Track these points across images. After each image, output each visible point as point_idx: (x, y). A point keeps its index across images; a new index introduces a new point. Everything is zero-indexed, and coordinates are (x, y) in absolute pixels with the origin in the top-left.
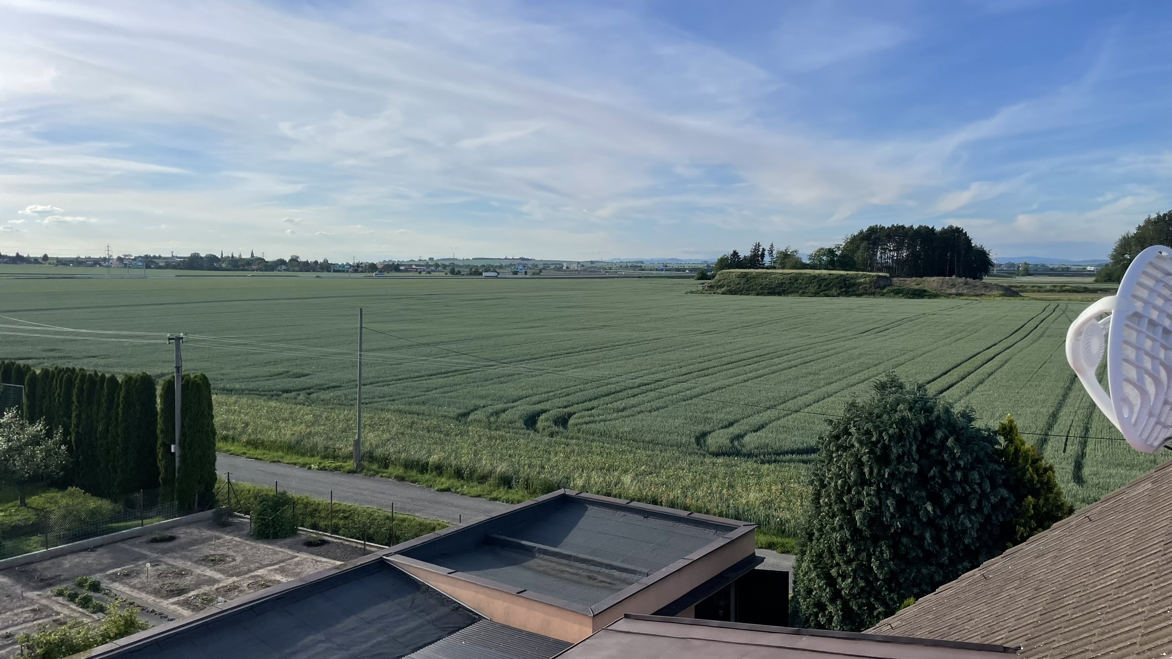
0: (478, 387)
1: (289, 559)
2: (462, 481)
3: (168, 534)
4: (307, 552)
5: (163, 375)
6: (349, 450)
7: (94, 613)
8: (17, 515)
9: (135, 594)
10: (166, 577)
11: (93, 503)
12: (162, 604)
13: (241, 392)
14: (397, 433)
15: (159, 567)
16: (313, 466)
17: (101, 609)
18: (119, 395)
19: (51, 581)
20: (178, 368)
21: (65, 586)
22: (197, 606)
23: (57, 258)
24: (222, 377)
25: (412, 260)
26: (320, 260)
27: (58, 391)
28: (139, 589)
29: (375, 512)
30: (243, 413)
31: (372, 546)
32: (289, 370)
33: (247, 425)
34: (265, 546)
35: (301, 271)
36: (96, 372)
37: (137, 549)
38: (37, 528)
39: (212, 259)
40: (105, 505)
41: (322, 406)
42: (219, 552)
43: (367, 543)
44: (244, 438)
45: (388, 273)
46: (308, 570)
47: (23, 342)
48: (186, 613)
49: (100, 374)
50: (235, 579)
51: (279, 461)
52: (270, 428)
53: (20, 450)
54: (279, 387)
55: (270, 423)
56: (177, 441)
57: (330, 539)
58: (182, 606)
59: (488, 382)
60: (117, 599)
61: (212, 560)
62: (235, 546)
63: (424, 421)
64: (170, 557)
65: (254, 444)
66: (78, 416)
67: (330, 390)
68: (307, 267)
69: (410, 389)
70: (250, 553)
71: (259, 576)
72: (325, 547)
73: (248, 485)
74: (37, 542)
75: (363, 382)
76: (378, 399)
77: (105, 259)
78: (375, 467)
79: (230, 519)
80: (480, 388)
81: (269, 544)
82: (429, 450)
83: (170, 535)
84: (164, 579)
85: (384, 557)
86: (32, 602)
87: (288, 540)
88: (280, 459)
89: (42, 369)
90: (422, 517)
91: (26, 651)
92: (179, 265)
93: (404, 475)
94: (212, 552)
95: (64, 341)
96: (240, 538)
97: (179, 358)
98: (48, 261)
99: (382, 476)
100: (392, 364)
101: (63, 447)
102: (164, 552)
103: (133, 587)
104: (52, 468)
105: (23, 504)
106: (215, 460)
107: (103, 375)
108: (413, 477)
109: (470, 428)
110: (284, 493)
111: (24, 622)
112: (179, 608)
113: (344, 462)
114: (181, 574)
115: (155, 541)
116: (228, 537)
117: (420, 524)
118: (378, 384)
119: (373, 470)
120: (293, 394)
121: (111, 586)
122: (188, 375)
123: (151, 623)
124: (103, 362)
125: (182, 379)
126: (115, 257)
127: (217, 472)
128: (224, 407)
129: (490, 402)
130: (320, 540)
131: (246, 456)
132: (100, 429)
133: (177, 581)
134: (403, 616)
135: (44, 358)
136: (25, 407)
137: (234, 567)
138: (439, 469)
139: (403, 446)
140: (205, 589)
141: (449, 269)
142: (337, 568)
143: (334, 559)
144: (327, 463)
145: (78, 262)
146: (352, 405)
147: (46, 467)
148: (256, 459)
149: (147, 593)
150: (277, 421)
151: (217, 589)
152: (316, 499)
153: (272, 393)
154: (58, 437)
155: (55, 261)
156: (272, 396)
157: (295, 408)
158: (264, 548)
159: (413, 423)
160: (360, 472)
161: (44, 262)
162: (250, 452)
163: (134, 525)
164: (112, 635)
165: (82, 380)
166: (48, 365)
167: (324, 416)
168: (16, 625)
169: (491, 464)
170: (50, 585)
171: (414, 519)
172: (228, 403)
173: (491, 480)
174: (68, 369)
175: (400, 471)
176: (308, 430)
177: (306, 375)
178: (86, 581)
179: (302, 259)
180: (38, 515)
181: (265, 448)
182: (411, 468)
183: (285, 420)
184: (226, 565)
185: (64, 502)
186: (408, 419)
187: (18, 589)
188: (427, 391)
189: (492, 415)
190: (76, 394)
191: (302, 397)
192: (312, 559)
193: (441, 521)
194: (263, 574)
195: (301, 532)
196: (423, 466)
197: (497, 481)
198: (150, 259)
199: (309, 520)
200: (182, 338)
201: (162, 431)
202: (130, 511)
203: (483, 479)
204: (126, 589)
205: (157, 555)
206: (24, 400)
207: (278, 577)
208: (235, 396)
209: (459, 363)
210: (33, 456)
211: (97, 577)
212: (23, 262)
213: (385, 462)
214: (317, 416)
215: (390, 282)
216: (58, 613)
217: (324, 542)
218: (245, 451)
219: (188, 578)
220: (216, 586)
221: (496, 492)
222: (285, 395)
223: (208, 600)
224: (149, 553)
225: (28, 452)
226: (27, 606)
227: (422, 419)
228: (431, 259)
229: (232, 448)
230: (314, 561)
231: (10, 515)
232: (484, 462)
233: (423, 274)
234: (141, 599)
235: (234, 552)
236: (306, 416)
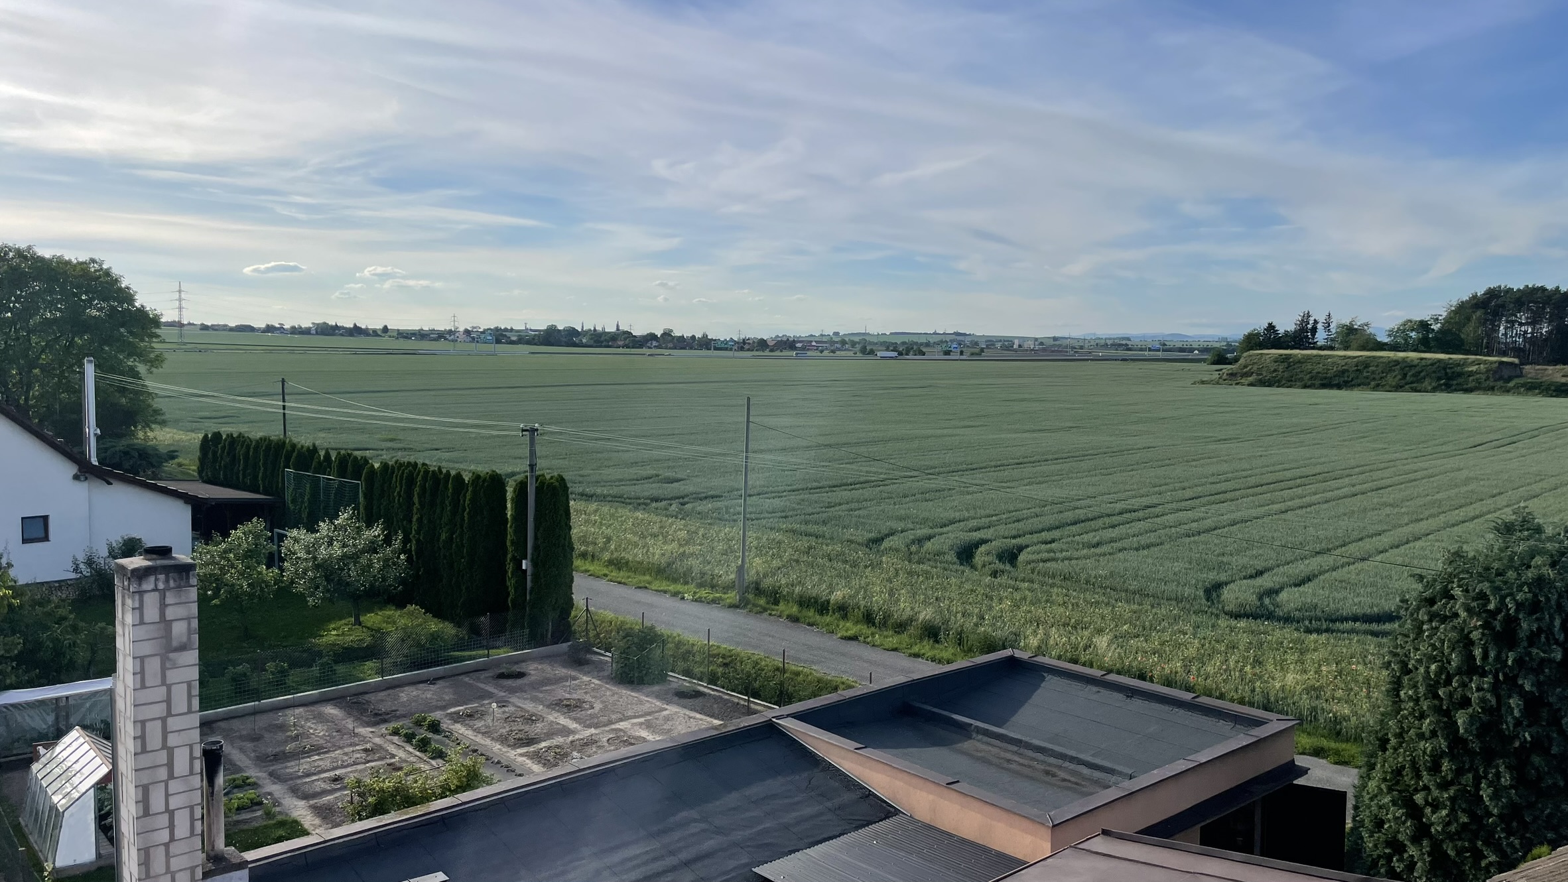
0: (895, 504)
1: (657, 712)
2: (873, 629)
3: (516, 668)
4: (678, 704)
5: (513, 474)
6: (730, 577)
7: (433, 758)
8: (351, 635)
9: (479, 739)
10: (514, 721)
11: (434, 625)
12: (508, 754)
13: (602, 498)
14: (791, 559)
15: (506, 709)
16: (686, 595)
17: (440, 755)
18: (465, 496)
19: (386, 717)
20: (532, 466)
21: (401, 724)
22: (549, 760)
23: (398, 330)
24: (581, 479)
25: (811, 336)
26: (699, 335)
27: (398, 489)
28: (483, 734)
29: (761, 659)
30: (605, 524)
31: (757, 704)
32: (660, 473)
33: (609, 539)
34: (629, 693)
35: (676, 349)
36: (440, 468)
37: (482, 686)
38: (371, 651)
39: (572, 332)
40: (448, 629)
41: (699, 520)
42: (575, 696)
43: (751, 699)
44: (606, 556)
45: (781, 351)
46: (680, 728)
47: (362, 430)
48: (537, 768)
49: (444, 471)
50: (593, 731)
51: (646, 588)
52: (636, 545)
53: (355, 557)
54: (646, 494)
55: (636, 539)
56: (529, 556)
57: (706, 690)
58: (532, 759)
59: (908, 499)
60: (459, 744)
61: (567, 706)
62: (594, 689)
63: (824, 546)
64: (519, 698)
65: (617, 564)
66: (420, 520)
67: (708, 500)
68: (683, 343)
69: (807, 503)
70: (611, 700)
71: (621, 730)
72: (701, 699)
73: (609, 615)
74: (372, 669)
75: (749, 492)
76: (767, 515)
77: (450, 332)
78: (762, 602)
79: (588, 656)
80: (897, 507)
81: (632, 690)
82: (831, 584)
83: (518, 670)
84: (512, 724)
85: (774, 720)
86: (364, 740)
87: (656, 688)
88: (647, 585)
89: (381, 463)
90: (820, 671)
91: (356, 798)
92: (534, 339)
93: (799, 615)
94: (568, 696)
95: (404, 429)
96: (599, 680)
97: (533, 453)
98: (389, 334)
99: (770, 614)
100: (784, 471)
101: (402, 557)
102: (512, 691)
103: (477, 731)
104: (390, 581)
105: (358, 622)
106: (572, 581)
107: (448, 472)
108: (810, 618)
109: (884, 559)
110: (652, 628)
111: (355, 764)
112: (528, 761)
113: (725, 593)
114: (531, 719)
115: (502, 676)
116: (586, 679)
117: (819, 681)
118: (767, 495)
119: (761, 606)
120: (664, 503)
121: (452, 727)
122: (543, 475)
123: (496, 778)
124: (447, 455)
125: (537, 480)
126: (461, 329)
127: (574, 596)
128: (583, 516)
129: (910, 526)
130: (694, 691)
131: (609, 578)
132: (443, 536)
133: (527, 728)
134: (796, 799)
135: (383, 450)
136: (361, 509)
137: (592, 716)
138: (843, 610)
139: (798, 577)
140: (558, 740)
141: (858, 347)
142: (716, 728)
143: (711, 717)
144: (703, 593)
145: (421, 335)
146: (735, 521)
147: (384, 579)
148: (620, 583)
149: (493, 739)
150: (643, 537)
151: (572, 742)
152: (691, 638)
153: (639, 501)
154: (397, 544)
155: (395, 334)
156: (639, 504)
157: (666, 521)
158: (626, 696)
159: (810, 548)
160: (745, 607)
161: (383, 335)
162: (613, 574)
163: (480, 657)
164: (453, 787)
165: (425, 478)
166: (389, 458)
167: (700, 534)
168: (346, 767)
169: (912, 609)
170: (385, 721)
171: (811, 673)
172: (588, 512)
173: (912, 630)
174: (409, 463)
175: (795, 609)
176: (681, 550)
177: (680, 480)
178: (425, 719)
179: (677, 333)
180: (373, 636)
181: (630, 570)
182: (808, 606)
183: (655, 536)
184: (583, 712)
185: (402, 622)
186: (803, 543)
187: (350, 724)
188: (828, 507)
189: (913, 542)
190: (418, 494)
191: (674, 507)
192: (685, 714)
193: (845, 678)
194: (626, 728)
195: (671, 679)
196: (822, 605)
197: (920, 632)
198: (500, 332)
199: (681, 665)
200: (537, 430)
201: (513, 542)
202: (475, 638)
203: (901, 627)
204: (469, 733)
205: (503, 694)
206: (361, 499)
207: (644, 734)
208: (596, 504)
209: (870, 472)
210: (370, 565)
211: (437, 715)
212: (360, 334)
213: (775, 597)
214: (693, 532)
215: (784, 363)
216: (393, 756)
217: (698, 694)
218: (607, 572)
219: (539, 725)
220: (571, 738)
221: (918, 646)
222: (654, 504)
223: (561, 755)
224: (495, 691)
225: (363, 561)
226: (358, 745)
227: (822, 544)
228: (836, 334)
229: (592, 568)
230: (686, 717)
231: (343, 634)
232: (902, 605)
233: (826, 353)
234: (486, 746)
235: (593, 698)
236: (679, 533)
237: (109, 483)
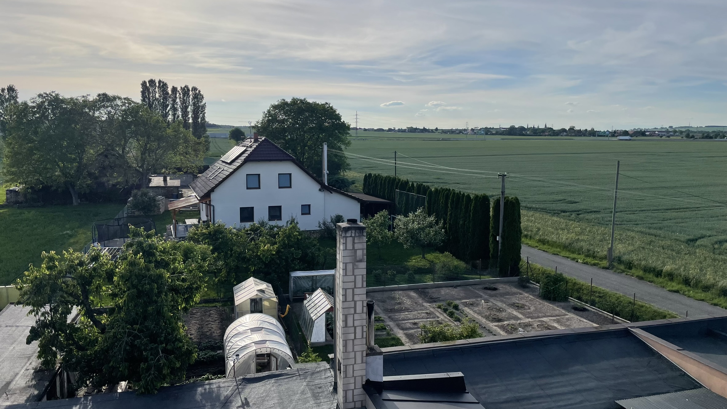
0: (705, 221)
1: (563, 315)
2: (689, 288)
3: (493, 286)
4: (574, 313)
5: (493, 196)
6: (604, 253)
7: (455, 321)
8: (420, 262)
9: (476, 315)
10: (492, 310)
11: (456, 262)
12: (489, 325)
13: (536, 209)
14: (639, 247)
15: (489, 304)
16: (579, 260)
17: (458, 320)
18: (471, 205)
19: (436, 300)
20: (503, 193)
21: (442, 303)
22: (508, 330)
23: (442, 129)
24: (525, 200)
25: (656, 128)
26: (589, 129)
27: (442, 200)
28: (478, 313)
29: (621, 297)
30: (537, 222)
31: (618, 318)
32: (566, 198)
33: (539, 229)
34: (548, 304)
35: (576, 136)
36: (460, 192)
37: (477, 292)
38: (429, 271)
39: (522, 129)
40: (462, 264)
41: (586, 223)
42: (521, 302)
43: (615, 316)
44: (537, 237)
45: (637, 137)
46: (575, 325)
47: (425, 173)
48: (502, 333)
49: (462, 193)
50: (530, 320)
51: (558, 254)
52: (553, 233)
53: (423, 229)
54: (559, 208)
55: (553, 230)
56: (500, 235)
57: (589, 308)
58: (500, 328)
59: (714, 219)
60: (467, 316)
61: (517, 306)
62: (530, 300)
63: (660, 242)
64: (494, 299)
65: (543, 242)
66: (451, 215)
67: (592, 213)
68: (580, 133)
69: (650, 218)
70: (539, 306)
71: (544, 321)
72: (586, 312)
73: (539, 266)
74: (429, 278)
75: (616, 210)
76: (625, 223)
77: (465, 130)
78: (622, 267)
79: (528, 284)
80: (707, 222)
81: (550, 303)
82: (663, 262)
83: (494, 287)
84: (491, 311)
85: (629, 328)
86: (426, 309)
87: (562, 304)
88: (558, 253)
89: (435, 188)
90: (656, 306)
91: (423, 333)
92: (503, 133)
93: (644, 276)
94: (517, 302)
95: (443, 174)
96: (533, 296)
97: (503, 187)
98: (438, 131)
99: (627, 274)
100: (637, 200)
101: (443, 230)
102: (491, 296)
103: (475, 312)
104: (437, 241)
105: (424, 257)
106: (521, 248)
107: (464, 194)
108: (650, 278)
109: (697, 251)
110: (561, 274)
111: (423, 318)
112: (498, 329)
113: (601, 261)
114: (500, 310)
115: (486, 288)
116: (526, 295)
117: (655, 311)
118: (626, 212)
119: (621, 269)
120: (568, 214)
121: (464, 308)
122: (508, 197)
123: (484, 334)
124: (462, 186)
125: (505, 199)
126: (470, 129)
127: (521, 255)
128: (526, 217)
129: (715, 234)
130: (583, 308)
131: (538, 248)
132: (461, 222)
133: (498, 314)
134: (641, 370)
135: (435, 183)
136: (426, 208)
137: (529, 313)
138: (671, 276)
139: (644, 256)
140: (512, 322)
141: (684, 134)
142: (596, 328)
143: (592, 322)
144: (589, 260)
145: (452, 132)
146: (607, 225)
147: (435, 240)
148: (544, 251)
149: (482, 316)
150: (557, 230)
151: (519, 323)
152: (582, 282)
153: (555, 212)
154: (441, 225)
155: (441, 131)
156: (555, 213)
157: (569, 223)
158: (547, 306)
159: (651, 241)
160: (612, 269)
161: (435, 132)
162: (541, 246)
163: (475, 279)
164: (465, 335)
165: (453, 196)
166: (439, 186)
167: (587, 230)
168: (419, 319)
169: (714, 279)
170: (435, 302)
171: (650, 307)
172: (528, 216)
173: (714, 291)
174: (447, 189)
175: (641, 273)
176: (577, 238)
177: (577, 203)
178: (452, 303)
179: (577, 128)
180: (430, 264)
181: (549, 245)
182: (649, 272)
183: (563, 229)
184: (525, 310)
185: (443, 259)
186: (649, 238)
187: (420, 301)
188: (663, 221)
189: (716, 243)
190: (450, 203)
191: (573, 216)
192: (577, 319)
193: (670, 312)
194: (547, 321)
195: (570, 300)
196: (658, 272)
197: (718, 292)
198: (488, 130)
199: (575, 294)
200: (506, 175)
201: (492, 227)
202: (474, 270)
203: (707, 288)
204: (471, 312)
205: (487, 297)
206: (426, 204)
207: (556, 325)
208: (533, 212)
209: (690, 202)
210: (429, 233)
211: (457, 302)
212: (426, 131)
213: (630, 266)
214: (583, 229)
215: (639, 144)
216: (438, 317)
217: (584, 310)
218: (537, 245)
219: (504, 313)
220: (519, 322)
221: (717, 299)
222: (563, 214)
223: (514, 329)
224: (483, 295)
225: (427, 230)
226: (424, 310)
227: (659, 240)
228: (671, 127)
229: (530, 243)
230: (578, 320)
231: (418, 262)
232: (708, 277)
233: (664, 138)
234: (479, 319)
235: (530, 304)
236: (576, 229)
237: (332, 193)
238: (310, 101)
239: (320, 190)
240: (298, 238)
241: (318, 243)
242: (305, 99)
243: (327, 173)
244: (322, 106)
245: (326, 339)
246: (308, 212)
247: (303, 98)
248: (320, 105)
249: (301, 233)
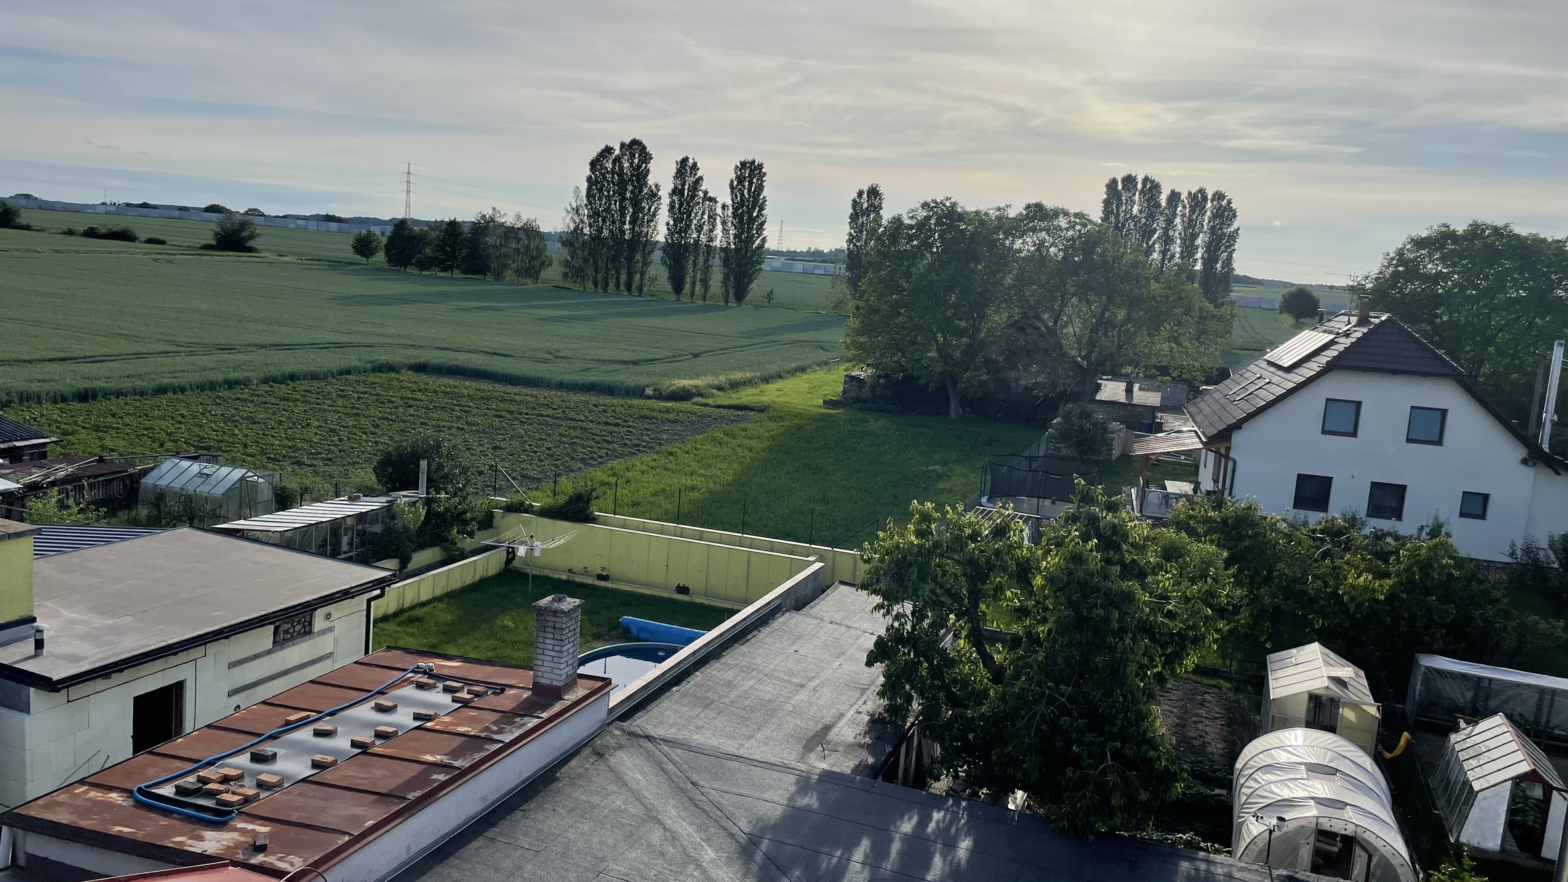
237: (1558, 474)
238: (1522, 231)
239: (1525, 462)
240: (1450, 575)
241: (1504, 596)
242: (1507, 226)
243: (1552, 420)
244: (1553, 247)
245: (1503, 850)
246: (1480, 513)
247: (1500, 223)
248: (1550, 243)
249: (1460, 562)
